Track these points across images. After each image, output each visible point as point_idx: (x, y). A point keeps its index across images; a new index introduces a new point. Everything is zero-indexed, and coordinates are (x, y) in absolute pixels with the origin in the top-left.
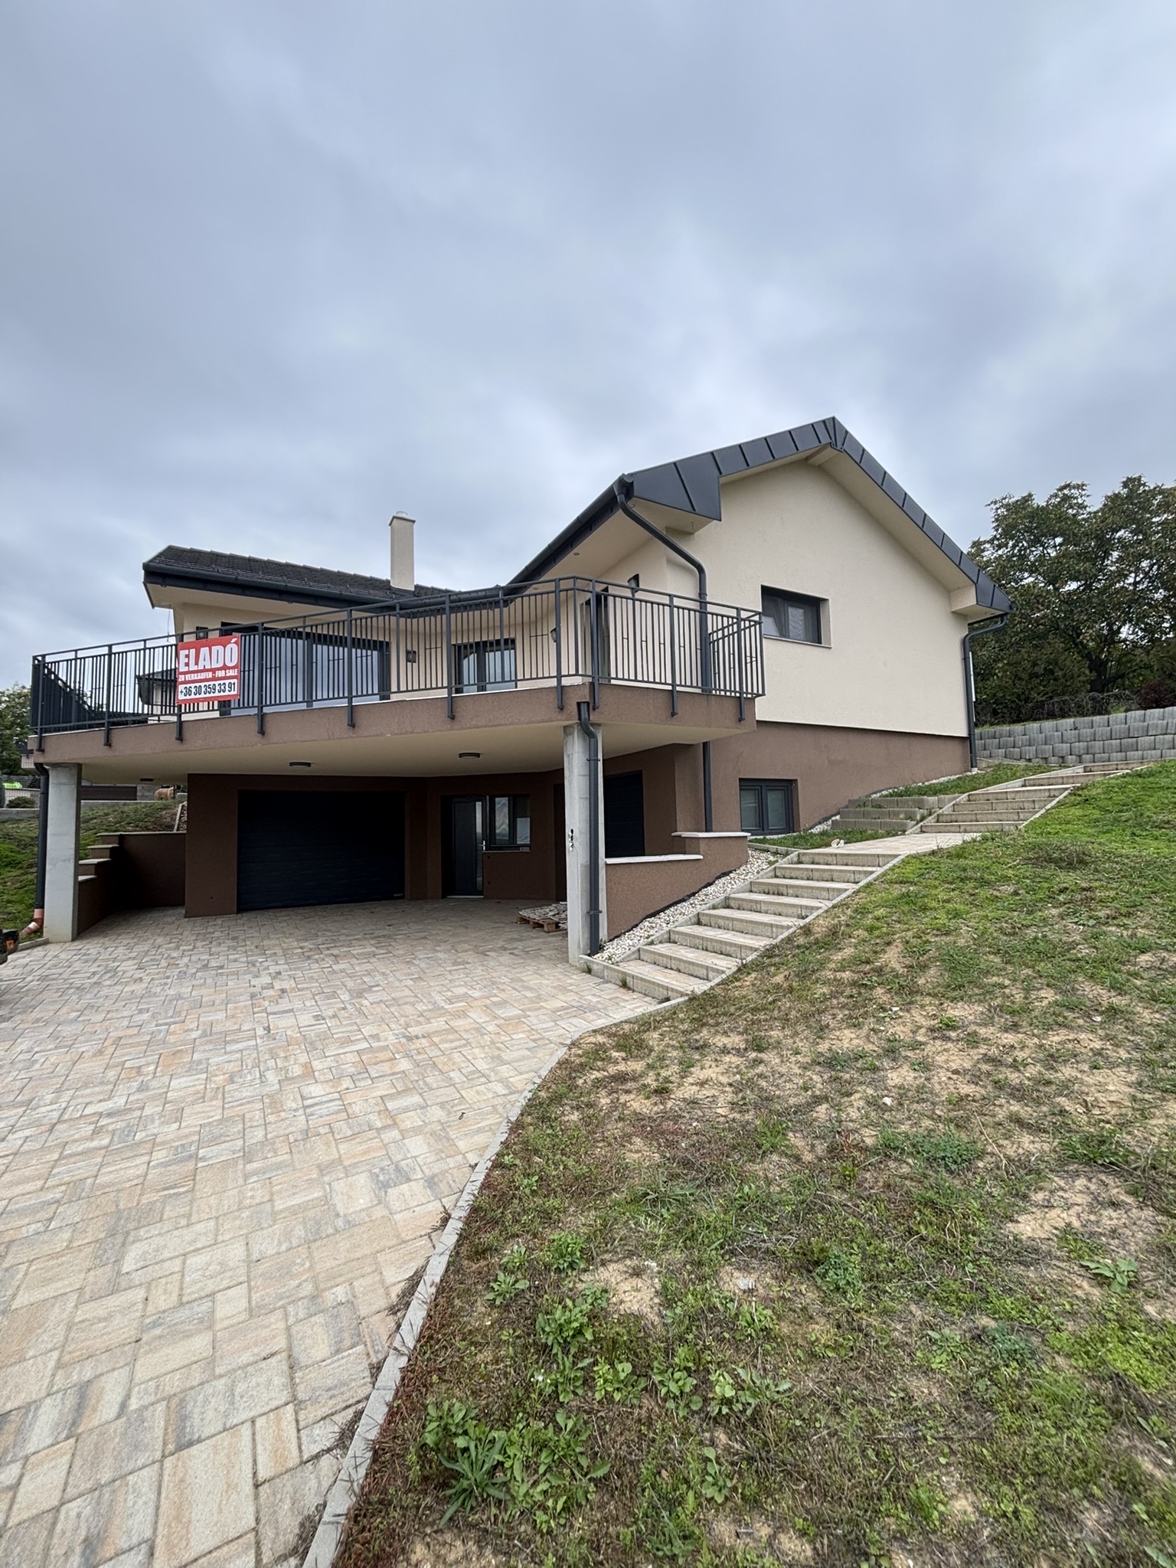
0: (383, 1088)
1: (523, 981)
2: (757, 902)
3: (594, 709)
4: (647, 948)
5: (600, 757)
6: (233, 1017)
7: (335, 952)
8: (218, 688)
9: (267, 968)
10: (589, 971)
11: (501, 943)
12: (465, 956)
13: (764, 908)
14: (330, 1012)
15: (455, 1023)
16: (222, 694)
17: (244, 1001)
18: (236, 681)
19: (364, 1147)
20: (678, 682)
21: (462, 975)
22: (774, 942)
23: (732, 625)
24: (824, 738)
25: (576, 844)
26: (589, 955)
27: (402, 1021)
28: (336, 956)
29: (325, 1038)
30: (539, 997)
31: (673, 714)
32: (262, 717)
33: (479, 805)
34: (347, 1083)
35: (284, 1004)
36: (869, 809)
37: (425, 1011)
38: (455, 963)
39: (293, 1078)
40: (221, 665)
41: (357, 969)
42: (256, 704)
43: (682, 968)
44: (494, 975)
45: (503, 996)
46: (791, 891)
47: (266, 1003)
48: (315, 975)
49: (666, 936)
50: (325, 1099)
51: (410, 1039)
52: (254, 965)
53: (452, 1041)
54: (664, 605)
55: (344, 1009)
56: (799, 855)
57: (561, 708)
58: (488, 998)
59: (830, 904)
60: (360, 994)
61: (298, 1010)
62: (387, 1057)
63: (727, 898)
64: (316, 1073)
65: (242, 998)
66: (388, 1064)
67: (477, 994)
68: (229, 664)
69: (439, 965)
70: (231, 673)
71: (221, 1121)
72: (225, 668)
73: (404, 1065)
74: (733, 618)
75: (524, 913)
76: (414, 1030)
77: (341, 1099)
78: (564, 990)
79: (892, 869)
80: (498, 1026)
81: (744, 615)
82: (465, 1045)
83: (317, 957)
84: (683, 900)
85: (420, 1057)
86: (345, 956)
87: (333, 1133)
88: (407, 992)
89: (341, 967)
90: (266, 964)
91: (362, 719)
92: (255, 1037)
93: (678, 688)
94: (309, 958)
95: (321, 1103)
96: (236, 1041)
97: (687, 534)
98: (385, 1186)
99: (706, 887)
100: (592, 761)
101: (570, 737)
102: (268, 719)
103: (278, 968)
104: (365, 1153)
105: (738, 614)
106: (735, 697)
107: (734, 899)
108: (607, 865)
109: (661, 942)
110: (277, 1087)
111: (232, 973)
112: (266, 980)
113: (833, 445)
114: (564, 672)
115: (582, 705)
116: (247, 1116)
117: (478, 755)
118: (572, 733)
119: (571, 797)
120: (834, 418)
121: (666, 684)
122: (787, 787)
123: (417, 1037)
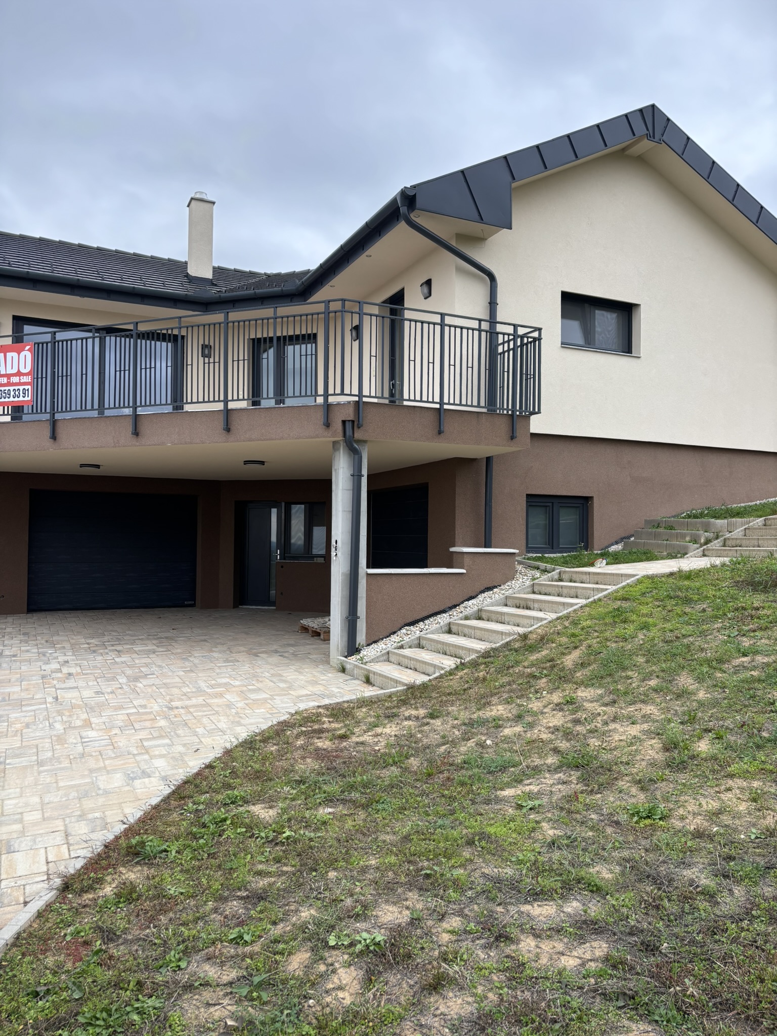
0: (143, 735)
1: (282, 676)
2: (502, 614)
3: (359, 428)
4: (396, 651)
5: (365, 472)
6: (27, 690)
7: (119, 648)
8: (12, 393)
9: (56, 658)
10: (343, 670)
11: (275, 647)
12: (235, 656)
13: (507, 619)
14: (109, 690)
15: (209, 701)
16: (16, 399)
17: (37, 680)
18: (29, 387)
19: (122, 762)
20: (446, 400)
21: (229, 670)
22: (494, 646)
23: (509, 341)
24: (628, 454)
25: (339, 554)
26: (346, 657)
27: (168, 698)
28: (119, 651)
29: (101, 706)
30: (290, 688)
31: (440, 432)
32: (54, 423)
33: (274, 512)
34: (117, 731)
35: (71, 683)
36: (661, 530)
37: (188, 692)
38: (227, 661)
39: (74, 727)
40: (15, 371)
41: (137, 661)
42: (48, 410)
43: (418, 667)
44: (258, 671)
45: (259, 685)
46: (536, 605)
47: (55, 682)
48: (98, 665)
49: (416, 642)
50: (97, 739)
51: (171, 708)
52: (44, 655)
53: (204, 711)
54: (434, 324)
55: (120, 688)
56: (560, 573)
57: (327, 425)
58: (246, 686)
59: (554, 616)
60: (136, 679)
61: (82, 687)
62: (150, 718)
63: (480, 610)
64: (93, 725)
65: (34, 678)
66: (150, 722)
67: (237, 683)
68: (23, 371)
69: (212, 662)
70: (25, 379)
71: (19, 748)
72: (19, 374)
73: (163, 723)
74: (509, 335)
75: (306, 622)
76: (174, 704)
77: (110, 739)
78: (315, 683)
79: (624, 588)
80: (247, 704)
81: (521, 331)
82: (214, 714)
83: (101, 651)
84: (444, 611)
85: (176, 719)
86: (129, 651)
87: (101, 755)
88: (177, 680)
89: (122, 659)
90: (56, 655)
91: (144, 428)
92: (45, 703)
93: (446, 407)
94: (94, 652)
95: (95, 741)
96: (31, 705)
97: (478, 240)
98: (133, 779)
99: (468, 600)
100: (356, 476)
101: (338, 452)
102: (59, 425)
103: (66, 658)
104: (122, 764)
105: (515, 330)
106: (507, 415)
107: (486, 611)
108: (368, 575)
109: (410, 647)
110: (63, 731)
111: (25, 661)
112: (54, 666)
113: (651, 136)
114: (331, 391)
115: (347, 423)
116: (40, 745)
117: (262, 463)
118: (338, 449)
119: (336, 510)
120: (653, 106)
121: (433, 402)
122: (583, 504)
123: (177, 708)
